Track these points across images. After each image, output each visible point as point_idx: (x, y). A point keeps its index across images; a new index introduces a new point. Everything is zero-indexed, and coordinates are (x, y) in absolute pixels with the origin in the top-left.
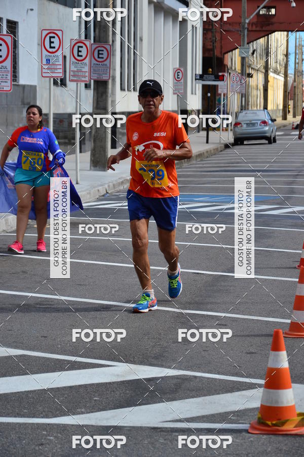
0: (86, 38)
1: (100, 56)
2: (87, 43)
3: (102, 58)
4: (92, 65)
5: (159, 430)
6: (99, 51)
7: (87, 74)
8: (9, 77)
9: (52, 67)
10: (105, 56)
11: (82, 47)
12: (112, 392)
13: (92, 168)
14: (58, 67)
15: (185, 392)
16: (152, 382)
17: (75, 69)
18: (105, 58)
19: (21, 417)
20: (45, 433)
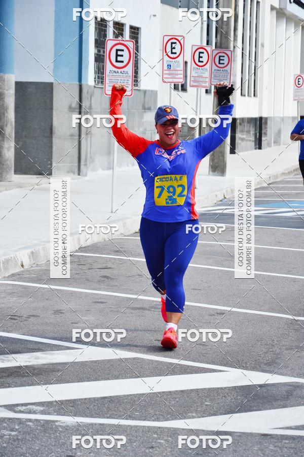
0: (208, 44)
1: (221, 62)
2: (209, 49)
3: (224, 64)
4: (213, 71)
5: (269, 437)
6: (220, 57)
7: (207, 80)
8: (130, 82)
9: (173, 72)
10: (226, 61)
11: (203, 53)
12: (224, 398)
13: (211, 172)
14: (179, 72)
15: (297, 399)
16: (263, 388)
17: (196, 75)
18: (226, 64)
19: (133, 420)
20: (156, 436)
